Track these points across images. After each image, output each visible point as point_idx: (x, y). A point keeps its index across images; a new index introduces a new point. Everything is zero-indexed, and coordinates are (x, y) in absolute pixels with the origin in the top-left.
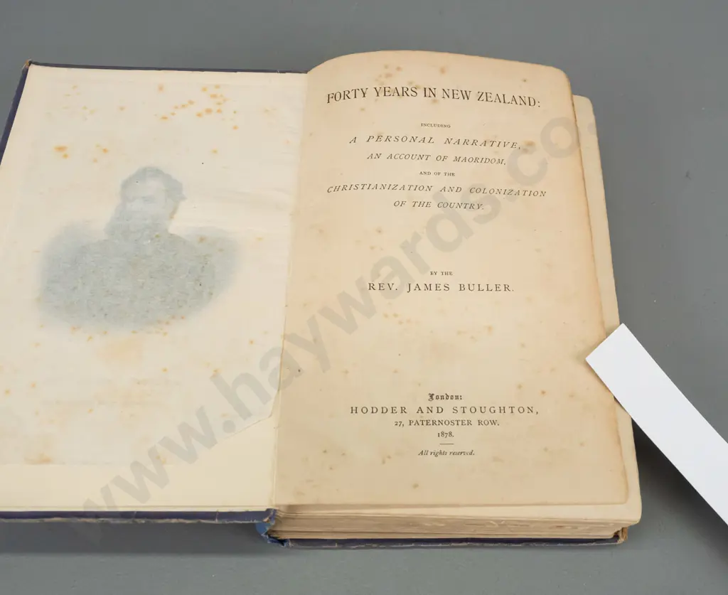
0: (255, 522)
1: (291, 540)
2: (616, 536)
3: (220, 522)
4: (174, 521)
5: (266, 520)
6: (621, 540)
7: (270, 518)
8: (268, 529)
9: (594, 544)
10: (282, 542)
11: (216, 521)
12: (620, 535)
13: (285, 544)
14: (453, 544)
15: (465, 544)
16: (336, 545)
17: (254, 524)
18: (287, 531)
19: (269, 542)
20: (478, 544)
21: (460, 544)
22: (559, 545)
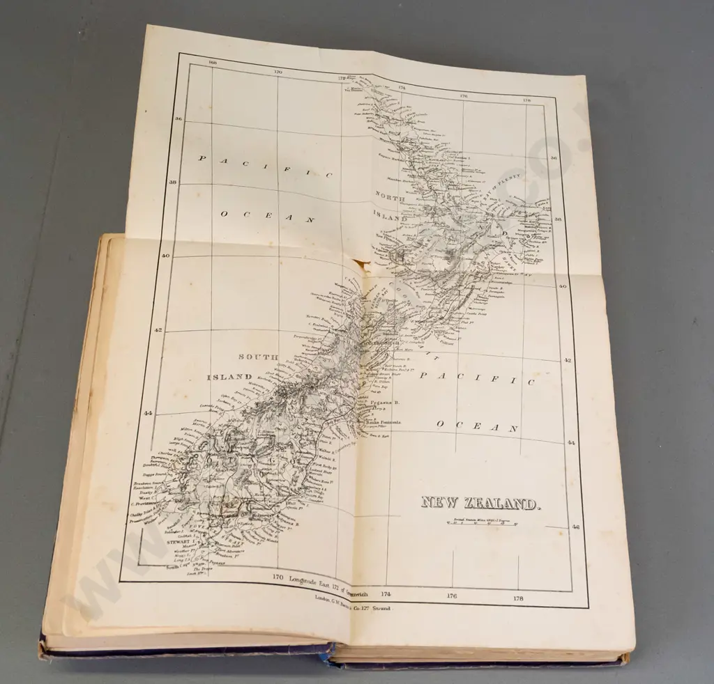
0: (320, 653)
1: (347, 664)
2: (620, 660)
3: (292, 654)
4: (256, 654)
5: (327, 652)
6: (624, 663)
7: (331, 650)
8: (329, 657)
9: (601, 666)
10: (339, 665)
11: (289, 654)
12: (623, 658)
13: (342, 668)
14: (481, 667)
15: (491, 666)
16: (384, 668)
17: (317, 655)
18: (343, 657)
19: (329, 666)
20: (502, 667)
21: (488, 667)
22: (572, 667)
